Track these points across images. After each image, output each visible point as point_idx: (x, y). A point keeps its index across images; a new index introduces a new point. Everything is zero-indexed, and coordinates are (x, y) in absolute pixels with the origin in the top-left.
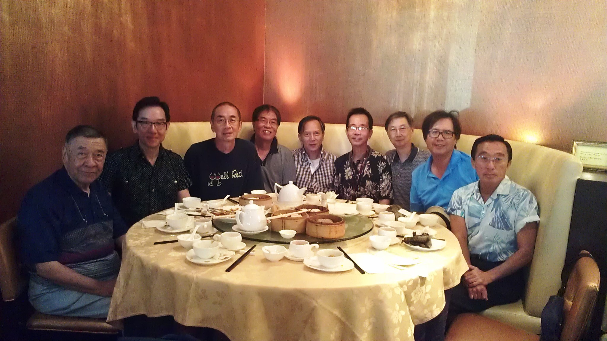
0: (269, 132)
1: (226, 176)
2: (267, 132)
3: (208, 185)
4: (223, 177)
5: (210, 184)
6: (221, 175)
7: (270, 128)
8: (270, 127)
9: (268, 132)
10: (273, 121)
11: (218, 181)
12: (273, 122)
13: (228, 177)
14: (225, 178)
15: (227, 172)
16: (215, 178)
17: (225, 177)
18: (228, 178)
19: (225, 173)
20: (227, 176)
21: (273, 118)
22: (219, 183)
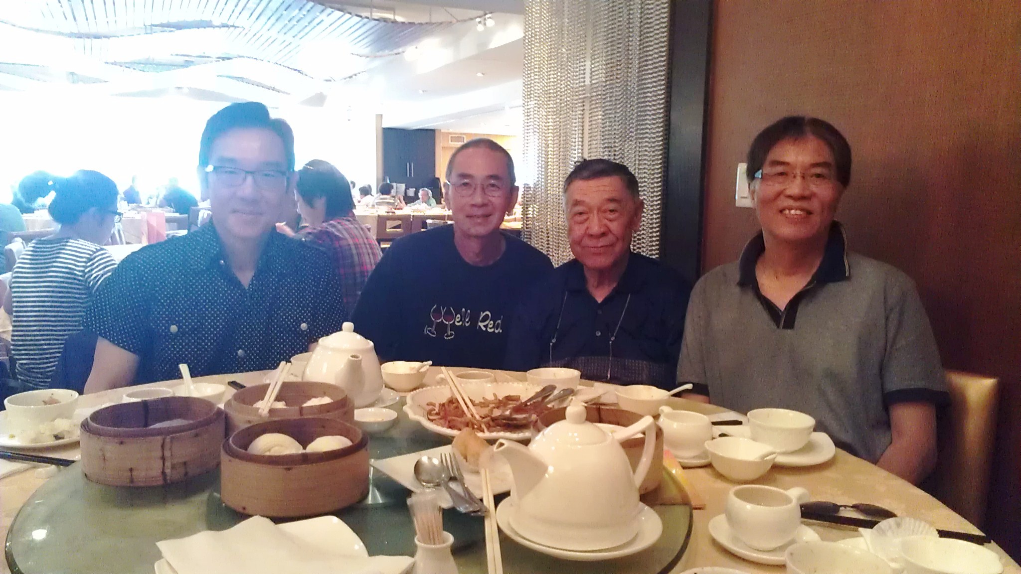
0: (801, 213)
3: (425, 333)
7: (804, 198)
8: (807, 193)
11: (449, 328)
12: (819, 176)
15: (470, 312)
16: (443, 318)
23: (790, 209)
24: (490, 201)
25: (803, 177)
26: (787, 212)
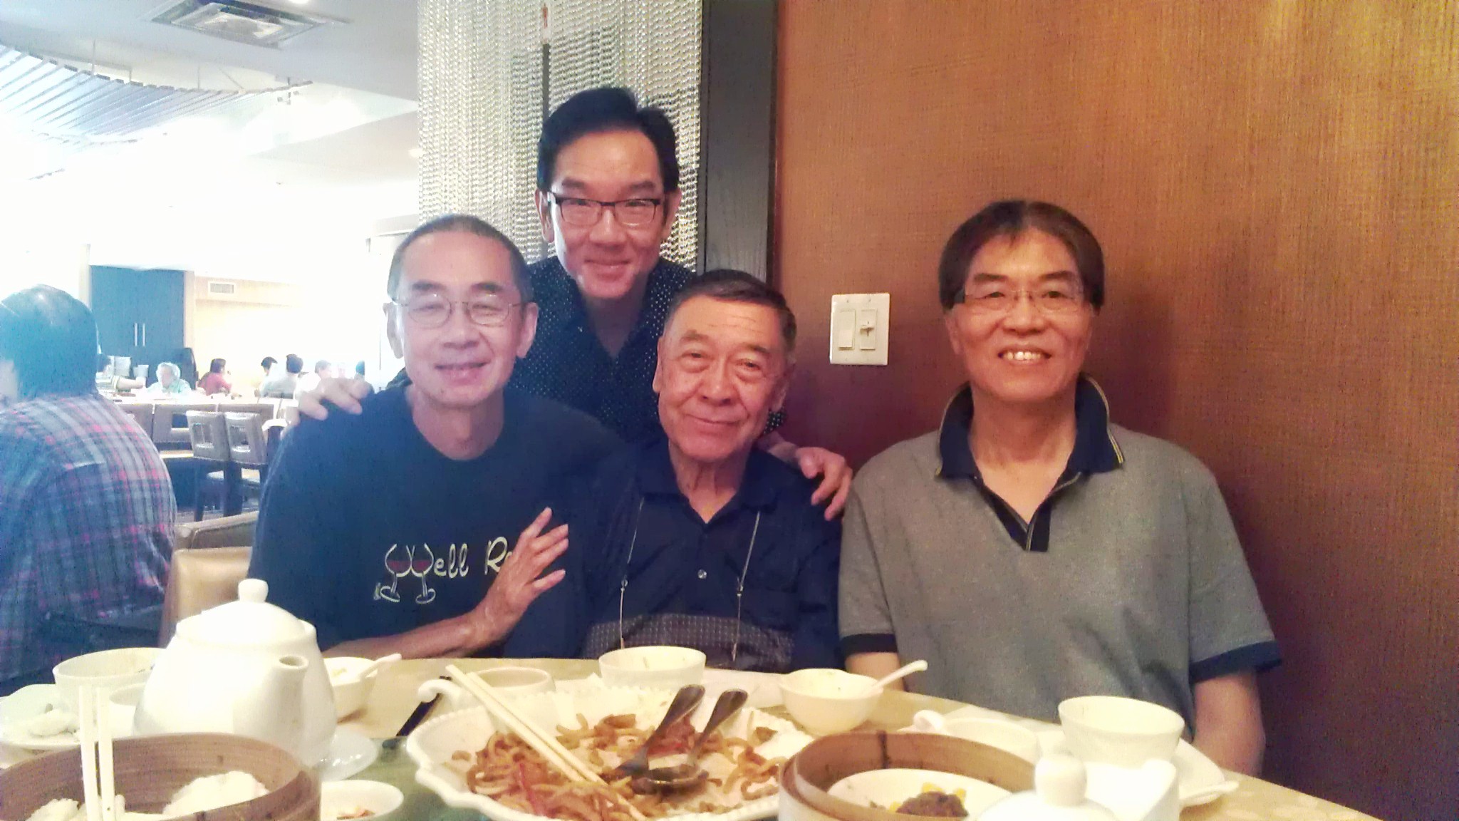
0: (1034, 356)
1: (456, 565)
2: (1020, 355)
3: (377, 597)
4: (446, 568)
5: (387, 592)
6: (435, 560)
7: (1034, 331)
8: (1039, 323)
9: (1028, 355)
10: (1053, 285)
11: (425, 586)
12: (1054, 295)
13: (464, 569)
14: (453, 571)
15: (465, 546)
16: (411, 568)
17: (452, 567)
18: (463, 574)
19: (453, 547)
20: (462, 565)
21: (1051, 268)
22: (425, 593)
23: (1015, 350)
24: (482, 336)
25: (1030, 298)
26: (1010, 356)
